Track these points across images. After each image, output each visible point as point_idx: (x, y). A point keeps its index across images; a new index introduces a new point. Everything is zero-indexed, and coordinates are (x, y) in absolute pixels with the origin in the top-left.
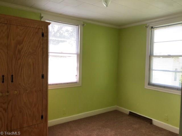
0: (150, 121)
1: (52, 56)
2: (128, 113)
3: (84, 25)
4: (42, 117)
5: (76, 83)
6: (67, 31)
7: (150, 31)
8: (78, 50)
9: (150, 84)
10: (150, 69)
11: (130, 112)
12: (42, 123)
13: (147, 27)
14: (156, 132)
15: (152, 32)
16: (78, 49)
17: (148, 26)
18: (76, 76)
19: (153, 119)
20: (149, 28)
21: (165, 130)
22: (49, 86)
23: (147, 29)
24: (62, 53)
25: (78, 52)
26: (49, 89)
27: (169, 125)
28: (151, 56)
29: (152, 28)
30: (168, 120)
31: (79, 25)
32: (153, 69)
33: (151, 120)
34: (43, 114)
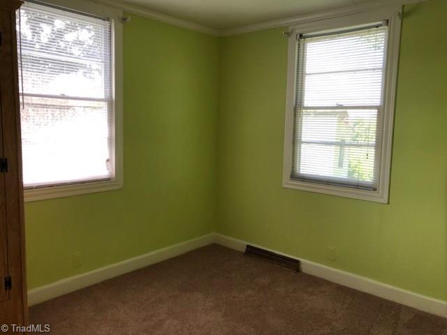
0: (294, 265)
1: (32, 104)
2: (244, 250)
3: (124, 19)
4: (8, 283)
5: (108, 180)
6: (78, 43)
7: (297, 46)
8: (111, 89)
9: (295, 176)
10: (295, 141)
11: (248, 247)
12: (9, 298)
13: (288, 34)
14: (310, 290)
15: (301, 48)
16: (111, 86)
17: (292, 32)
18: (108, 160)
19: (302, 260)
20: (294, 36)
21: (330, 282)
22: (26, 193)
23: (290, 39)
24: (63, 97)
25: (111, 96)
26: (26, 200)
27: (338, 270)
28: (298, 107)
29: (301, 36)
30: (334, 260)
31: (112, 20)
32: (303, 139)
33: (298, 262)
34: (12, 275)
